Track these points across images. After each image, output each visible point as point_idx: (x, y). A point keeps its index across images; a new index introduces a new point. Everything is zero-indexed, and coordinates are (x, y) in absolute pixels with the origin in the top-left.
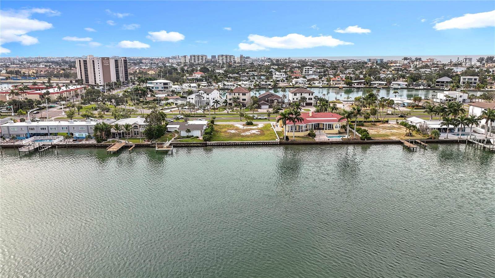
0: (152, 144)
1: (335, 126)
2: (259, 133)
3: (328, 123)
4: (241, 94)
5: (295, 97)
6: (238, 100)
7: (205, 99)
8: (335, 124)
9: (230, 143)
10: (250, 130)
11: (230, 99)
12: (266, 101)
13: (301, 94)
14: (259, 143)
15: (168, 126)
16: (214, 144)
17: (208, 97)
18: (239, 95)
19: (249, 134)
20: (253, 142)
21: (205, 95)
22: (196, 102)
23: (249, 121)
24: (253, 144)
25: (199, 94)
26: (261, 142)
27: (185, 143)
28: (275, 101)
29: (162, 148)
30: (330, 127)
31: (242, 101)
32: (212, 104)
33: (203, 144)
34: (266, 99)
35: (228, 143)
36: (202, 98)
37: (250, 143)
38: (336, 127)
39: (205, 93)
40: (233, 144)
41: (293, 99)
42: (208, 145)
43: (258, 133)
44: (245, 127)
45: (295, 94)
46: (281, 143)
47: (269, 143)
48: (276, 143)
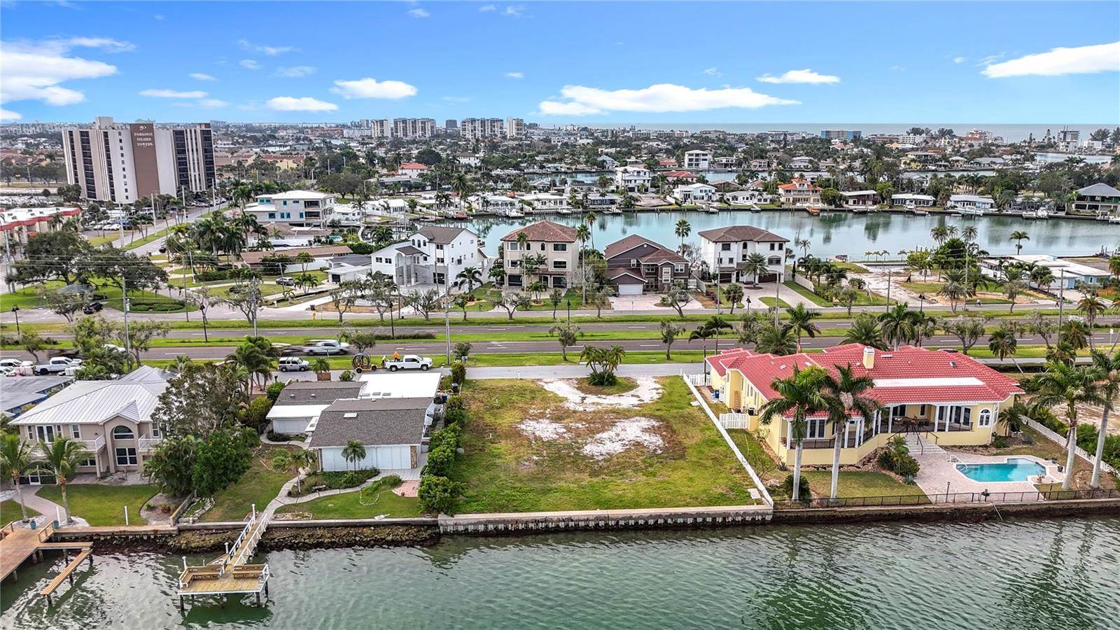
0: (180, 531)
1: (980, 414)
2: (660, 441)
3: (948, 404)
4: (550, 247)
5: (726, 255)
6: (542, 267)
7: (431, 261)
8: (977, 407)
9: (546, 520)
10: (613, 424)
11: (514, 263)
12: (632, 270)
13: (745, 246)
14: (680, 520)
15: (276, 412)
16: (471, 528)
17: (440, 253)
18: (543, 248)
20: (651, 517)
21: (430, 249)
22: (400, 271)
23: (599, 369)
24: (651, 522)
25: (410, 244)
26: (690, 515)
27: (337, 526)
28: (665, 269)
29: (215, 578)
30: (962, 419)
31: (551, 269)
32: (451, 278)
33: (416, 526)
34: (634, 262)
35: (537, 522)
36: (421, 259)
37: (641, 517)
38: (984, 420)
39: (431, 241)
40: (562, 525)
41: (720, 261)
42: (446, 534)
43: (654, 440)
44: (591, 399)
45: (726, 247)
46: (778, 514)
47: (724, 519)
48: (760, 518)
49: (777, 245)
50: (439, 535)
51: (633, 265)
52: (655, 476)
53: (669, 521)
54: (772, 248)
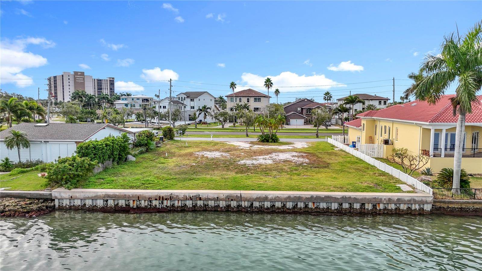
2: (307, 160)
4: (252, 100)
6: (247, 110)
7: (188, 108)
9: (171, 198)
10: (269, 153)
11: (232, 109)
14: (323, 205)
16: (89, 203)
17: (192, 104)
18: (248, 100)
19: (270, 162)
21: (187, 102)
23: (267, 131)
24: (290, 205)
25: (176, 99)
28: (317, 110)
31: (253, 112)
32: (197, 115)
33: (38, 198)
34: (299, 109)
35: (161, 199)
36: (183, 107)
39: (188, 97)
42: (61, 209)
43: (301, 160)
46: (438, 205)
47: (374, 206)
48: (417, 207)
49: (382, 102)
50: (53, 209)
51: (299, 111)
52: (298, 175)
53: (311, 205)
54: (380, 103)
